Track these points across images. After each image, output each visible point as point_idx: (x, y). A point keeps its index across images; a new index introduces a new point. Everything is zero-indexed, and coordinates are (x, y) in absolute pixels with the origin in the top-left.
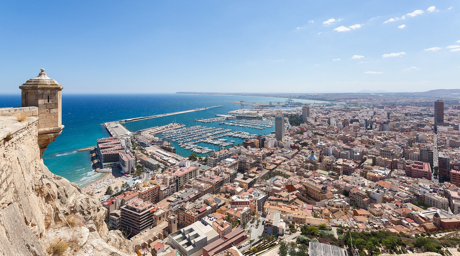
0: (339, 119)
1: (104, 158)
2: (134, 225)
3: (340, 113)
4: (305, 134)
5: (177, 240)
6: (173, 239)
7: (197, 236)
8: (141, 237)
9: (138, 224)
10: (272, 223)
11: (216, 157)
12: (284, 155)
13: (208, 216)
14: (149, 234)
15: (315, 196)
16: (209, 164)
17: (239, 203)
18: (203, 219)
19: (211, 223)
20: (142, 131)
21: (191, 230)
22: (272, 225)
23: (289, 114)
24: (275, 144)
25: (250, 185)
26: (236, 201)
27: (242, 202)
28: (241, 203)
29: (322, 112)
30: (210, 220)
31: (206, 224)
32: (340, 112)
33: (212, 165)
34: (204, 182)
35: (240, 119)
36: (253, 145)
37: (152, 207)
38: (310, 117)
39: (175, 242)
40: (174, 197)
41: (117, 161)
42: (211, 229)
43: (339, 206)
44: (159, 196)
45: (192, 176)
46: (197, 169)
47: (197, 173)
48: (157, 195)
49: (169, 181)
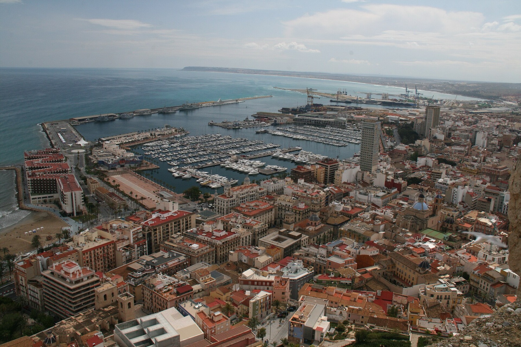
0: (495, 133)
1: (32, 186)
2: (65, 304)
3: (500, 122)
4: (421, 161)
5: (128, 334)
6: (122, 334)
7: (162, 331)
8: (71, 323)
9: (70, 302)
10: (304, 322)
11: (232, 197)
12: (369, 199)
13: (191, 301)
14: (85, 320)
15: (407, 278)
16: (218, 208)
17: (256, 283)
18: (182, 305)
19: (193, 312)
20: (105, 141)
21: (155, 322)
22: (303, 326)
23: (401, 120)
24: (357, 177)
25: (289, 253)
26: (251, 279)
27: (262, 282)
28: (260, 283)
29: (465, 119)
30: (194, 308)
31: (185, 313)
32: (499, 120)
33: (223, 210)
34: (199, 241)
35: (300, 125)
36: (310, 177)
37: (95, 277)
38: (438, 127)
39: (125, 337)
40: (140, 264)
41: (54, 193)
42: (192, 322)
43: (443, 297)
44: (115, 259)
45: (179, 228)
46: (190, 218)
47: (190, 224)
48: (112, 257)
49: (133, 235)
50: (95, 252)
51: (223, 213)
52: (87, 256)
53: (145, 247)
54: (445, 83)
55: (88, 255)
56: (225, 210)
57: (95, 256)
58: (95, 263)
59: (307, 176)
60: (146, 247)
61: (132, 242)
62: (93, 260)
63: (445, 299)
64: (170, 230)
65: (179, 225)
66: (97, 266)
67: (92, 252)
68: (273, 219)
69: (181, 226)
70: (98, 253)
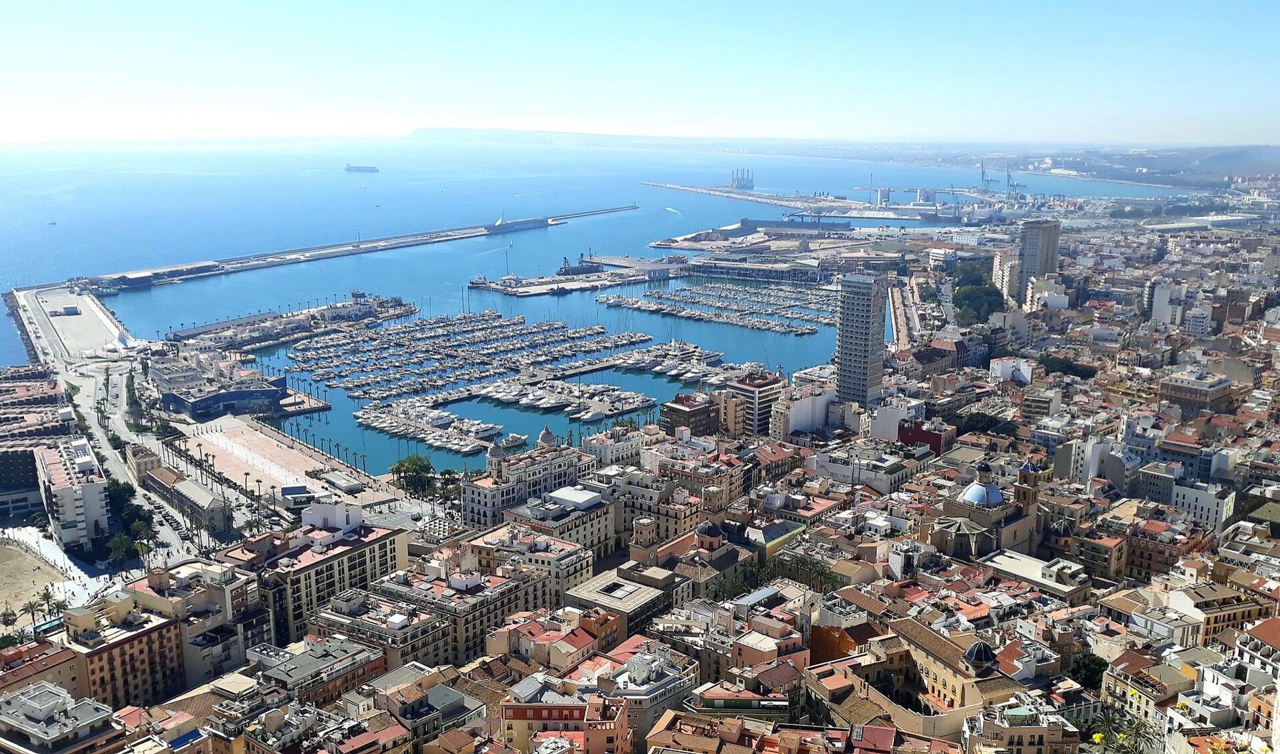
11: (506, 482)
15: (939, 686)
16: (473, 512)
20: (185, 337)
25: (640, 625)
27: (560, 709)
36: (708, 423)
41: (28, 490)
43: (1026, 740)
44: (181, 665)
45: (364, 571)
46: (393, 542)
47: (393, 558)
48: (175, 664)
49: (233, 598)
50: (123, 654)
51: (485, 524)
52: (101, 664)
53: (265, 628)
54: (1088, 152)
55: (105, 663)
56: (489, 514)
57: (123, 663)
58: (126, 683)
59: (701, 420)
60: (269, 630)
61: (230, 616)
62: (118, 673)
63: (1031, 744)
64: (337, 578)
65: (364, 563)
66: (131, 689)
67: (116, 652)
68: (611, 534)
69: (368, 565)
70: (132, 655)
